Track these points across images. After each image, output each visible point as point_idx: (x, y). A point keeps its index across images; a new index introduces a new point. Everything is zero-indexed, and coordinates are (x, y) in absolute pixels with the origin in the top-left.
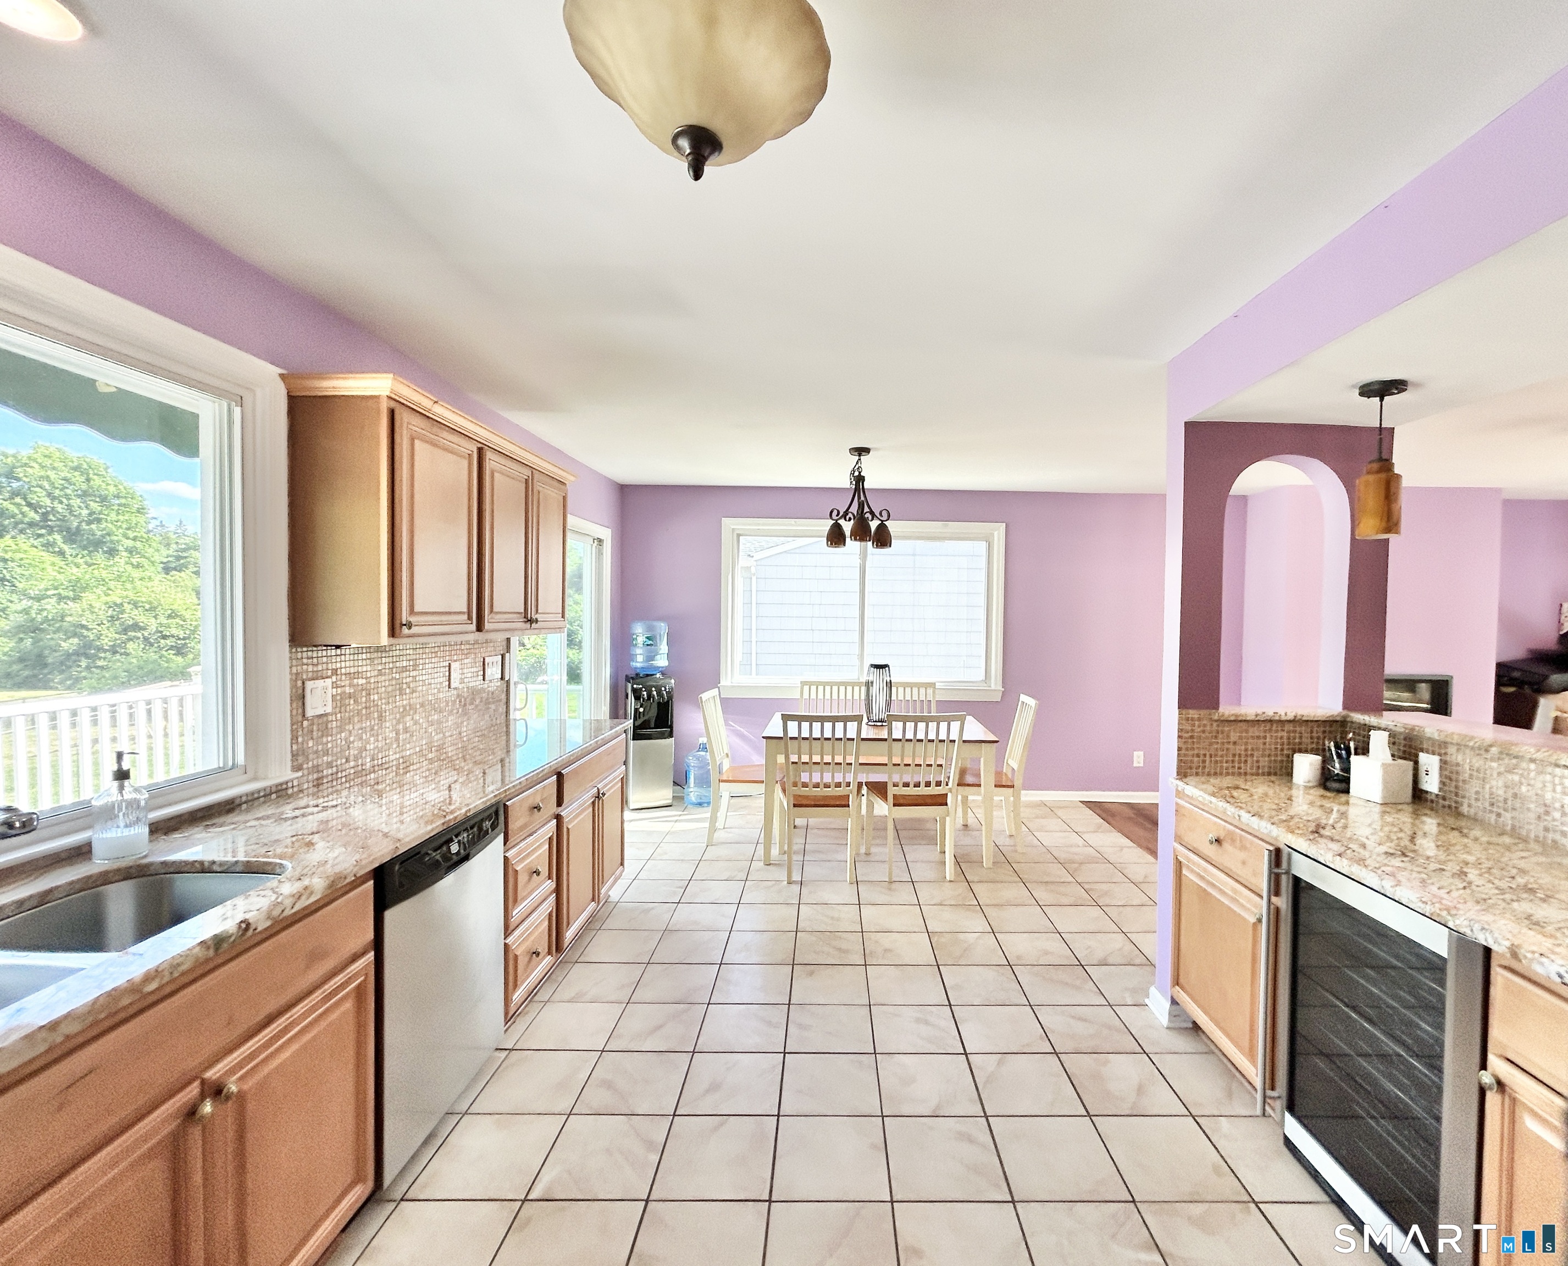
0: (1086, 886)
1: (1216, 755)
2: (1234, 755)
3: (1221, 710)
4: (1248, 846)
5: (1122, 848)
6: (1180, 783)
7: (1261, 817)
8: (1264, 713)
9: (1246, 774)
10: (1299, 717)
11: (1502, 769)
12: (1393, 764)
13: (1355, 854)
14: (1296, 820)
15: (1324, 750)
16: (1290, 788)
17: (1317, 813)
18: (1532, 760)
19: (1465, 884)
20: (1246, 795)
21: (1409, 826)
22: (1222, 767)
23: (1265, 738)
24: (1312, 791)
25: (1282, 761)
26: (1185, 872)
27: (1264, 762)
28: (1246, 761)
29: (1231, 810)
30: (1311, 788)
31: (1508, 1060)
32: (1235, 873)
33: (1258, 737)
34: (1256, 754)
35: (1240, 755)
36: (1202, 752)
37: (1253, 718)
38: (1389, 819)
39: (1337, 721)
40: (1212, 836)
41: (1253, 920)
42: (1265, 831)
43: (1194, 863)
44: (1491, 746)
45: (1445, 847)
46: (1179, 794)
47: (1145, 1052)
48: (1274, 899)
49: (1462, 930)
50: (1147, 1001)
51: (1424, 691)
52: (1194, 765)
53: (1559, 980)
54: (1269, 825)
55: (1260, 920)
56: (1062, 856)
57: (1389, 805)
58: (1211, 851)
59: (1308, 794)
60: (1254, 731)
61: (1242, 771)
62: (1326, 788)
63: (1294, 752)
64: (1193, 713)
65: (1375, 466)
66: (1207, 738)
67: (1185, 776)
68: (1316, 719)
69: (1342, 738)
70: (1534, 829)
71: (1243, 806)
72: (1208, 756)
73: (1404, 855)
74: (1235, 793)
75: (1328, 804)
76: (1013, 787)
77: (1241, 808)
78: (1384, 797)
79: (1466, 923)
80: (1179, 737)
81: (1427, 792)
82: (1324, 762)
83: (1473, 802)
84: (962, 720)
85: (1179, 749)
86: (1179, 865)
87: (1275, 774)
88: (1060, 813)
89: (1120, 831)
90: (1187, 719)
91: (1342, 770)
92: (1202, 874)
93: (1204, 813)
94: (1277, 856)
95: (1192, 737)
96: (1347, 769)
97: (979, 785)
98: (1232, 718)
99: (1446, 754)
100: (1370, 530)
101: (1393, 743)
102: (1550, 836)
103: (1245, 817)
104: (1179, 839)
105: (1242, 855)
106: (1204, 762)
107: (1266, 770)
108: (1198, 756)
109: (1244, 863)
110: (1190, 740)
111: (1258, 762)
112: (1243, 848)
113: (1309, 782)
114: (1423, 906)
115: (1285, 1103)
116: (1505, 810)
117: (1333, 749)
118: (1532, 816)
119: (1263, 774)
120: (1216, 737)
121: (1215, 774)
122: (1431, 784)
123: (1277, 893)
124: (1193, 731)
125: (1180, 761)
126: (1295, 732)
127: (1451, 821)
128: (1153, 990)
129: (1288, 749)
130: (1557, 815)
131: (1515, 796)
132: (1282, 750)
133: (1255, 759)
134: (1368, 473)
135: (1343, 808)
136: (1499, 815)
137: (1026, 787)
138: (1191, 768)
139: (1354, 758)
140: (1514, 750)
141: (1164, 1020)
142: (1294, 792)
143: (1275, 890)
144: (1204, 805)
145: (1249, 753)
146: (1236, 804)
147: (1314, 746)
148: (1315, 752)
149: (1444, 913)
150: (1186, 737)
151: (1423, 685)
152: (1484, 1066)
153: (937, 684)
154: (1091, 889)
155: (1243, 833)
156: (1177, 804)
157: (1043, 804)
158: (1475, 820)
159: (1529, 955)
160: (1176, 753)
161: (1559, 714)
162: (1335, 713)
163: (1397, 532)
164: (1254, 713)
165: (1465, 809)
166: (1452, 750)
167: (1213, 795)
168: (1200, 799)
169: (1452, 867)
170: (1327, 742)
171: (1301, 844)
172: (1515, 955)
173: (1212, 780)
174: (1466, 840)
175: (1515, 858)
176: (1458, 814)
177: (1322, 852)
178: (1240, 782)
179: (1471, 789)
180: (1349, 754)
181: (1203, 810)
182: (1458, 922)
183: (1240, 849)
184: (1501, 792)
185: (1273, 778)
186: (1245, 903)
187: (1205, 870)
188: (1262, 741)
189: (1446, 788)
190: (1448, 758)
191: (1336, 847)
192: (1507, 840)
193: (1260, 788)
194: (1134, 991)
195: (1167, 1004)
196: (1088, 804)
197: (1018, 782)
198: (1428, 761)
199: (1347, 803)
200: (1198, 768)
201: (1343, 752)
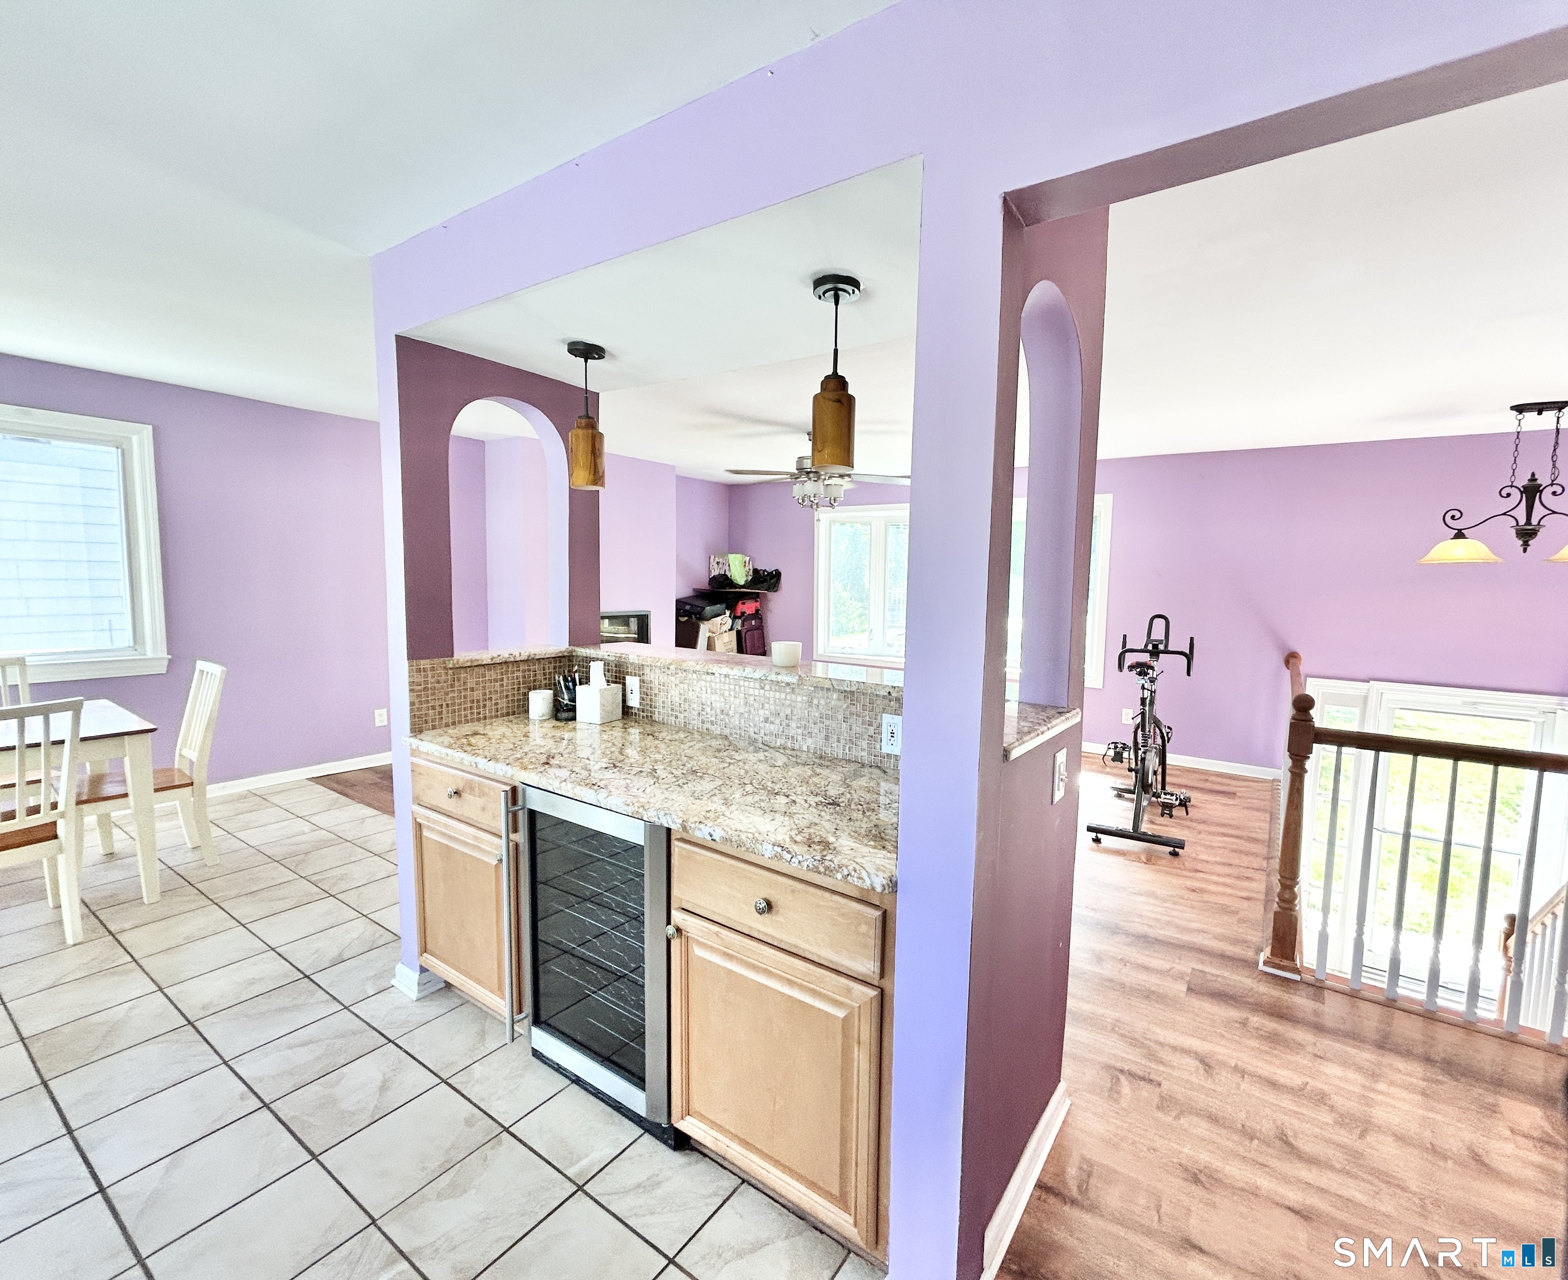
0: (314, 878)
1: (453, 704)
2: (472, 702)
3: (456, 657)
4: (486, 790)
5: (363, 820)
6: (415, 742)
7: (497, 760)
8: (499, 656)
9: (485, 718)
10: (532, 656)
11: (678, 682)
12: (609, 689)
13: (578, 775)
14: (530, 755)
15: (555, 684)
16: (527, 725)
17: (550, 744)
18: (694, 672)
19: (655, 780)
20: (483, 741)
21: (619, 739)
22: (460, 716)
23: (502, 680)
24: (545, 724)
25: (519, 700)
26: (426, 833)
27: (503, 703)
28: (485, 706)
29: (467, 758)
30: (545, 720)
31: (683, 909)
32: (476, 821)
33: (496, 681)
34: (494, 697)
35: (478, 701)
36: (437, 703)
37: (489, 661)
38: (605, 737)
39: (564, 657)
40: (451, 790)
41: (495, 862)
42: (501, 773)
43: (435, 822)
44: (671, 664)
45: (643, 752)
46: (414, 752)
47: (390, 1041)
48: (512, 836)
49: (652, 820)
50: (393, 982)
51: (634, 624)
52: (429, 719)
53: (710, 838)
54: (504, 767)
55: (500, 861)
56: (277, 852)
57: (606, 724)
58: (450, 805)
59: (542, 727)
60: (492, 675)
61: (481, 716)
62: (557, 719)
63: (530, 689)
64: (425, 663)
65: (583, 421)
66: (443, 688)
67: (421, 731)
68: (547, 656)
69: (569, 671)
70: (696, 723)
71: (480, 752)
72: (444, 706)
73: (615, 766)
74: (473, 740)
75: (558, 733)
76: (192, 784)
77: (478, 755)
78: (602, 718)
79: (655, 813)
80: (411, 690)
81: (632, 708)
82: (555, 695)
83: (661, 710)
84: (76, 709)
85: (412, 704)
86: (419, 826)
87: (514, 713)
88: (277, 799)
89: (361, 801)
90: (419, 670)
91: (570, 700)
92: (444, 830)
93: (442, 767)
94: (514, 794)
95: (426, 689)
96: (573, 699)
97: (126, 795)
98: (468, 664)
99: (643, 674)
100: (582, 480)
101: (607, 670)
102: (705, 726)
103: (482, 762)
104: (418, 801)
105: (481, 802)
106: (440, 713)
107: (505, 711)
108: (433, 708)
109: (484, 809)
110: (423, 693)
111: (496, 704)
112: (482, 794)
113: (543, 715)
114: (625, 807)
115: (531, 1020)
116: (681, 713)
117: (562, 682)
118: (695, 713)
119: (503, 716)
120: (452, 686)
121: (454, 723)
122: (634, 701)
123: (515, 830)
124: (426, 682)
125: (413, 716)
126: (529, 670)
127: (649, 729)
128: (400, 968)
129: (524, 688)
130: (708, 710)
131: (685, 700)
132: (519, 689)
133: (493, 702)
134: (578, 427)
135: (572, 734)
136: (676, 717)
137: (213, 780)
138: (426, 722)
139: (578, 688)
140: (685, 665)
141: (413, 993)
142: (531, 727)
143: (514, 827)
144: (442, 758)
145: (488, 696)
146: (473, 752)
147: (547, 682)
148: (547, 687)
149: (641, 810)
150: (419, 692)
151: (632, 619)
152: (669, 923)
153: (27, 659)
154: (320, 881)
155: (481, 779)
156: (413, 764)
157: (251, 793)
158: (663, 724)
159: (693, 826)
160: (408, 708)
161: (711, 634)
162: (563, 649)
163: (603, 485)
164: (490, 657)
165: (656, 717)
166: (647, 671)
167: (450, 746)
168: (436, 753)
169: (647, 768)
170: (557, 677)
171: (532, 778)
172: (684, 828)
173: (450, 731)
174: (657, 742)
175: (686, 749)
176: (652, 722)
177: (551, 781)
178: (479, 727)
179: (659, 701)
180: (575, 685)
181: (440, 764)
182: (650, 814)
183: (479, 796)
184: (677, 699)
185: (511, 717)
186: (487, 848)
187: (446, 825)
188: (498, 684)
189: (644, 702)
190: (645, 678)
191: (564, 773)
192: (682, 735)
193: (499, 729)
194: (377, 977)
195: (415, 976)
196: (317, 780)
197: (199, 776)
198: (632, 682)
199: (575, 729)
200: (433, 720)
201: (570, 684)
